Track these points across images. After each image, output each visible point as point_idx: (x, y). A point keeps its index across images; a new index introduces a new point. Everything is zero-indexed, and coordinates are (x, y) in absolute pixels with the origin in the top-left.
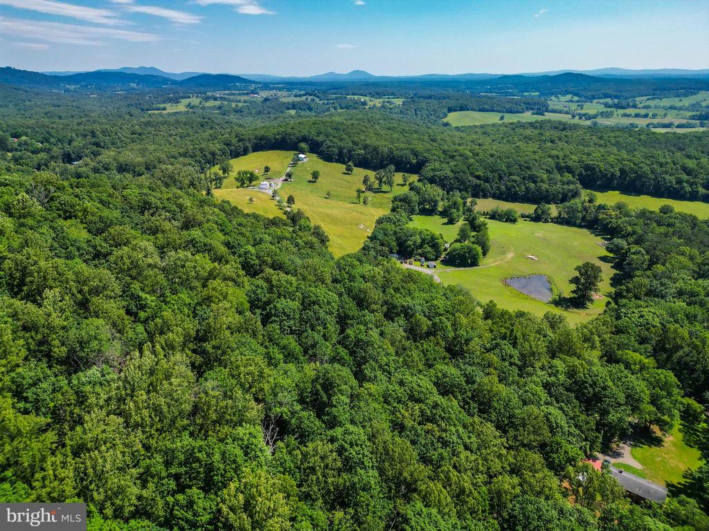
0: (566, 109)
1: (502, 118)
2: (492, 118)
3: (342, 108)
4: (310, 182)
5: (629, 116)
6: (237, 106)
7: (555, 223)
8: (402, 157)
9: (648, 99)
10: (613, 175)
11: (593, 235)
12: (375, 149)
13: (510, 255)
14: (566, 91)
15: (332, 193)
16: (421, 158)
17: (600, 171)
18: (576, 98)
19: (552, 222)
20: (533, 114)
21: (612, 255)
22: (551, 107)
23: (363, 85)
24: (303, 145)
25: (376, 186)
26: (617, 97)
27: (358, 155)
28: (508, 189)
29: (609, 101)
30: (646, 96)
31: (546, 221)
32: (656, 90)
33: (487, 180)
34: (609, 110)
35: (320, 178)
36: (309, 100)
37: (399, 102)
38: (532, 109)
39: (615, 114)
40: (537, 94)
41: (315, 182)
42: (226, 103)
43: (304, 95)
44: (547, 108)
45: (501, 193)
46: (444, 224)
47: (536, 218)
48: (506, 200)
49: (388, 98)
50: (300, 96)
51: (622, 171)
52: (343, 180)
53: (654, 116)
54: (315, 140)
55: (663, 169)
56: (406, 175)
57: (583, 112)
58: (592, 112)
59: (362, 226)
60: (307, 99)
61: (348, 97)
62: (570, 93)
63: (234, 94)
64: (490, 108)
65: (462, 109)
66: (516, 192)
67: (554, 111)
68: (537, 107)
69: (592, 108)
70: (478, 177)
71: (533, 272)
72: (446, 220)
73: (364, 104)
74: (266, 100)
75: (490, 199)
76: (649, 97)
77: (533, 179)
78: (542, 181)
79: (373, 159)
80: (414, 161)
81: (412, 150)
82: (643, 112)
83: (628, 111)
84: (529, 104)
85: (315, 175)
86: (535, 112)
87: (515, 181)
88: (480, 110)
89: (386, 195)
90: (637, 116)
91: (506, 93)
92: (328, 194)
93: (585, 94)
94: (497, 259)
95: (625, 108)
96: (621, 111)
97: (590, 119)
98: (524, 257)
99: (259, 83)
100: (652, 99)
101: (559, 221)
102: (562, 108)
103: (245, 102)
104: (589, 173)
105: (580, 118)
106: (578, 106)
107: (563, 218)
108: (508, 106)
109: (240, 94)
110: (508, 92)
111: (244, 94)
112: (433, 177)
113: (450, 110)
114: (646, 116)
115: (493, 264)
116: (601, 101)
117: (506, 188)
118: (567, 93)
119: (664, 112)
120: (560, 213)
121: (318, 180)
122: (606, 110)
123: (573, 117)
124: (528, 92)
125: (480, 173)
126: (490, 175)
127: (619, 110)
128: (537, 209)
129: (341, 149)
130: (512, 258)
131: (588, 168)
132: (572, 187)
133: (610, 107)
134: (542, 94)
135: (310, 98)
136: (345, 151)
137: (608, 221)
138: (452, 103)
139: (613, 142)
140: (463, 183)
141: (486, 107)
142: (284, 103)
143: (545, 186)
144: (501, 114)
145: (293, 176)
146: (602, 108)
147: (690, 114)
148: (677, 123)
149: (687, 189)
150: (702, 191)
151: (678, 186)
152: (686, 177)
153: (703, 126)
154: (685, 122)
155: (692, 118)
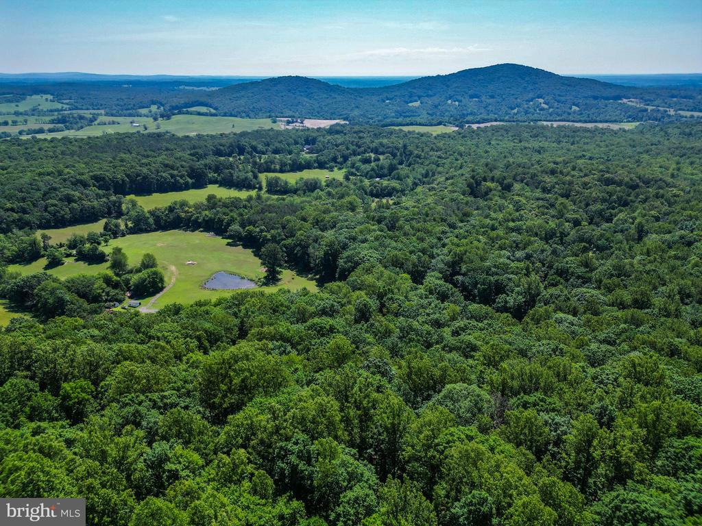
11: (189, 232)
13: (173, 268)
21: (230, 241)
53: (15, 122)
98: (183, 264)
107: (132, 227)
114: (6, 123)
115: (172, 281)
119: (22, 119)
120: (126, 224)
125: (10, 205)
128: (107, 226)
130: (178, 269)
147: (48, 119)
148: (46, 127)
149: (181, 181)
150: (190, 181)
151: (173, 180)
152: (175, 172)
153: (68, 128)
154: (51, 126)
155: (52, 122)
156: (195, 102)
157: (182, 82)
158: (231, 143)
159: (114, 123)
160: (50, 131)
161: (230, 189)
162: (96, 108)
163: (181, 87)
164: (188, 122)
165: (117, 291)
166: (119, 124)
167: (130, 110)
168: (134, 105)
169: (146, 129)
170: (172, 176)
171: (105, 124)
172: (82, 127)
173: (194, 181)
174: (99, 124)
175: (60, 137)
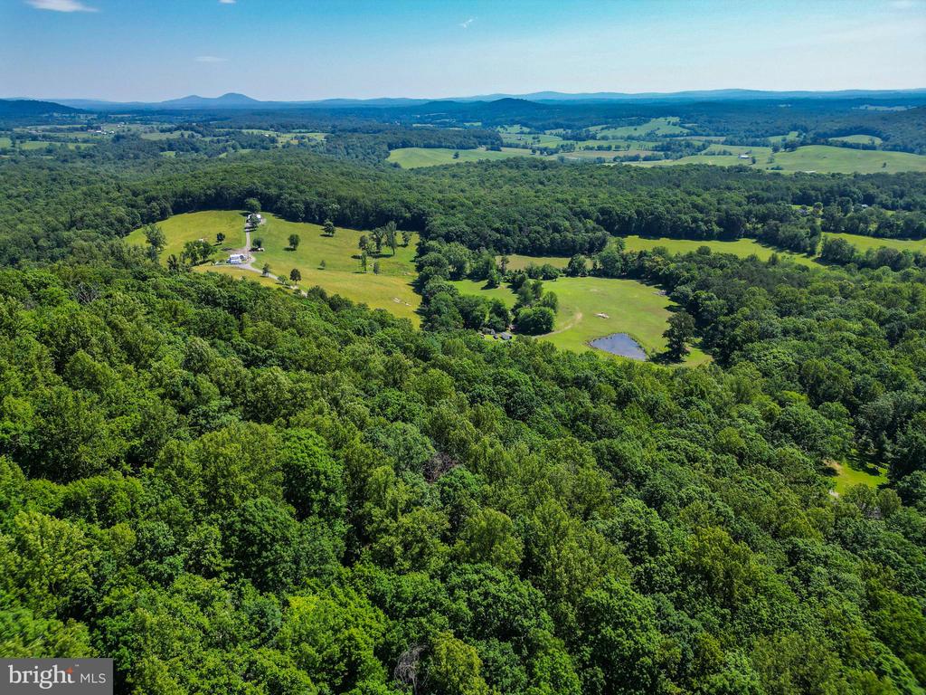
0: (522, 143)
1: (457, 156)
2: (445, 157)
3: (243, 147)
4: (288, 249)
5: (592, 149)
6: (78, 148)
7: (593, 276)
8: (391, 210)
9: (602, 129)
10: (630, 217)
11: (644, 285)
12: (354, 202)
13: (579, 316)
14: (512, 120)
15: (327, 262)
16: (415, 210)
17: (617, 214)
18: (526, 130)
19: (589, 275)
20: (487, 149)
21: (676, 304)
22: (505, 141)
23: (253, 114)
24: (254, 202)
25: (374, 249)
26: (569, 127)
27: (333, 210)
28: (533, 242)
29: (561, 131)
30: (599, 124)
31: (584, 275)
32: (607, 117)
33: (507, 233)
34: (569, 142)
35: (300, 244)
36: (186, 136)
37: (320, 137)
38: (485, 144)
39: (577, 147)
40: (480, 124)
41: (294, 250)
42: (59, 144)
43: (176, 129)
44: (502, 142)
45: (525, 247)
46: (483, 289)
47: (573, 272)
48: (531, 255)
49: (300, 132)
50: (170, 130)
51: (638, 213)
52: (326, 243)
53: (618, 148)
54: (266, 194)
55: (676, 208)
56: (407, 233)
57: (542, 145)
58: (552, 145)
59: (397, 301)
60: (182, 135)
61: (244, 131)
62: (517, 123)
63: (61, 130)
64: (436, 143)
65: (404, 146)
66: (541, 245)
67: (510, 146)
68: (489, 141)
69: (550, 140)
70: (497, 230)
71: (611, 331)
72: (484, 283)
73: (273, 140)
74: (118, 138)
75: (514, 255)
76: (605, 126)
77: (556, 229)
78: (566, 230)
79: (353, 215)
80: (408, 215)
81: (402, 201)
82: (605, 144)
83: (590, 143)
84: (479, 137)
85: (294, 241)
86: (489, 147)
87: (538, 233)
88: (427, 146)
89: (390, 259)
90: (600, 148)
91: (445, 123)
92: (323, 264)
93: (534, 124)
94: (568, 321)
95: (584, 140)
96: (582, 144)
97: (552, 154)
98: (594, 315)
99: (92, 113)
100: (606, 128)
101: (597, 273)
102: (516, 142)
103: (85, 141)
104: (606, 217)
105: (541, 153)
106: (534, 138)
107: (599, 269)
108: (458, 140)
109: (69, 130)
110: (446, 122)
111: (77, 129)
112: (448, 233)
113: (391, 147)
114: (609, 148)
115: (566, 328)
116: (554, 132)
117: (530, 240)
118: (512, 123)
119: (626, 144)
120: (595, 265)
121: (298, 248)
122: (565, 142)
123: (534, 151)
124: (468, 122)
125: (497, 225)
126: (510, 227)
127: (579, 143)
128: (571, 262)
129: (307, 204)
130: (583, 318)
131: (603, 211)
132: (599, 234)
133: (568, 139)
134: (485, 125)
135: (187, 134)
136: (314, 206)
137: (657, 268)
138: (390, 138)
139: (606, 180)
140: (483, 238)
141: (432, 142)
142: (155, 142)
143: (570, 236)
144: (454, 151)
145: (262, 245)
146: (558, 142)
147: (652, 145)
148: (643, 155)
149: (704, 228)
150: (716, 229)
151: (694, 225)
152: (700, 216)
153: (667, 157)
154: (649, 153)
155: (656, 149)
156: (855, 128)
157: (865, 99)
158: (832, 188)
159: (724, 153)
160: (646, 159)
161: (767, 247)
162: (719, 134)
163: (862, 107)
164: (817, 157)
165: (499, 319)
166: (731, 154)
167: (755, 138)
168: (767, 132)
169: (754, 162)
170: (695, 220)
171: (714, 154)
172: (681, 157)
173: (722, 230)
174: (706, 154)
175: (649, 166)
